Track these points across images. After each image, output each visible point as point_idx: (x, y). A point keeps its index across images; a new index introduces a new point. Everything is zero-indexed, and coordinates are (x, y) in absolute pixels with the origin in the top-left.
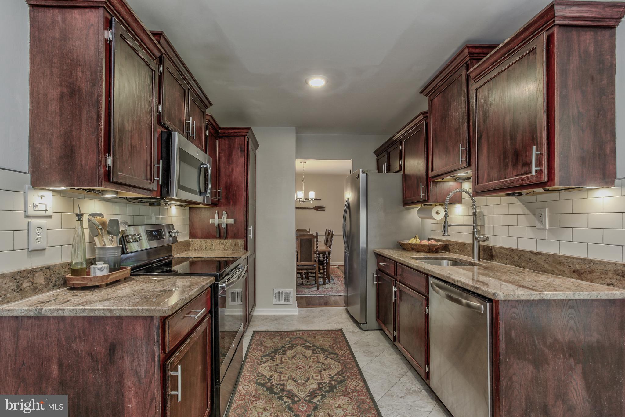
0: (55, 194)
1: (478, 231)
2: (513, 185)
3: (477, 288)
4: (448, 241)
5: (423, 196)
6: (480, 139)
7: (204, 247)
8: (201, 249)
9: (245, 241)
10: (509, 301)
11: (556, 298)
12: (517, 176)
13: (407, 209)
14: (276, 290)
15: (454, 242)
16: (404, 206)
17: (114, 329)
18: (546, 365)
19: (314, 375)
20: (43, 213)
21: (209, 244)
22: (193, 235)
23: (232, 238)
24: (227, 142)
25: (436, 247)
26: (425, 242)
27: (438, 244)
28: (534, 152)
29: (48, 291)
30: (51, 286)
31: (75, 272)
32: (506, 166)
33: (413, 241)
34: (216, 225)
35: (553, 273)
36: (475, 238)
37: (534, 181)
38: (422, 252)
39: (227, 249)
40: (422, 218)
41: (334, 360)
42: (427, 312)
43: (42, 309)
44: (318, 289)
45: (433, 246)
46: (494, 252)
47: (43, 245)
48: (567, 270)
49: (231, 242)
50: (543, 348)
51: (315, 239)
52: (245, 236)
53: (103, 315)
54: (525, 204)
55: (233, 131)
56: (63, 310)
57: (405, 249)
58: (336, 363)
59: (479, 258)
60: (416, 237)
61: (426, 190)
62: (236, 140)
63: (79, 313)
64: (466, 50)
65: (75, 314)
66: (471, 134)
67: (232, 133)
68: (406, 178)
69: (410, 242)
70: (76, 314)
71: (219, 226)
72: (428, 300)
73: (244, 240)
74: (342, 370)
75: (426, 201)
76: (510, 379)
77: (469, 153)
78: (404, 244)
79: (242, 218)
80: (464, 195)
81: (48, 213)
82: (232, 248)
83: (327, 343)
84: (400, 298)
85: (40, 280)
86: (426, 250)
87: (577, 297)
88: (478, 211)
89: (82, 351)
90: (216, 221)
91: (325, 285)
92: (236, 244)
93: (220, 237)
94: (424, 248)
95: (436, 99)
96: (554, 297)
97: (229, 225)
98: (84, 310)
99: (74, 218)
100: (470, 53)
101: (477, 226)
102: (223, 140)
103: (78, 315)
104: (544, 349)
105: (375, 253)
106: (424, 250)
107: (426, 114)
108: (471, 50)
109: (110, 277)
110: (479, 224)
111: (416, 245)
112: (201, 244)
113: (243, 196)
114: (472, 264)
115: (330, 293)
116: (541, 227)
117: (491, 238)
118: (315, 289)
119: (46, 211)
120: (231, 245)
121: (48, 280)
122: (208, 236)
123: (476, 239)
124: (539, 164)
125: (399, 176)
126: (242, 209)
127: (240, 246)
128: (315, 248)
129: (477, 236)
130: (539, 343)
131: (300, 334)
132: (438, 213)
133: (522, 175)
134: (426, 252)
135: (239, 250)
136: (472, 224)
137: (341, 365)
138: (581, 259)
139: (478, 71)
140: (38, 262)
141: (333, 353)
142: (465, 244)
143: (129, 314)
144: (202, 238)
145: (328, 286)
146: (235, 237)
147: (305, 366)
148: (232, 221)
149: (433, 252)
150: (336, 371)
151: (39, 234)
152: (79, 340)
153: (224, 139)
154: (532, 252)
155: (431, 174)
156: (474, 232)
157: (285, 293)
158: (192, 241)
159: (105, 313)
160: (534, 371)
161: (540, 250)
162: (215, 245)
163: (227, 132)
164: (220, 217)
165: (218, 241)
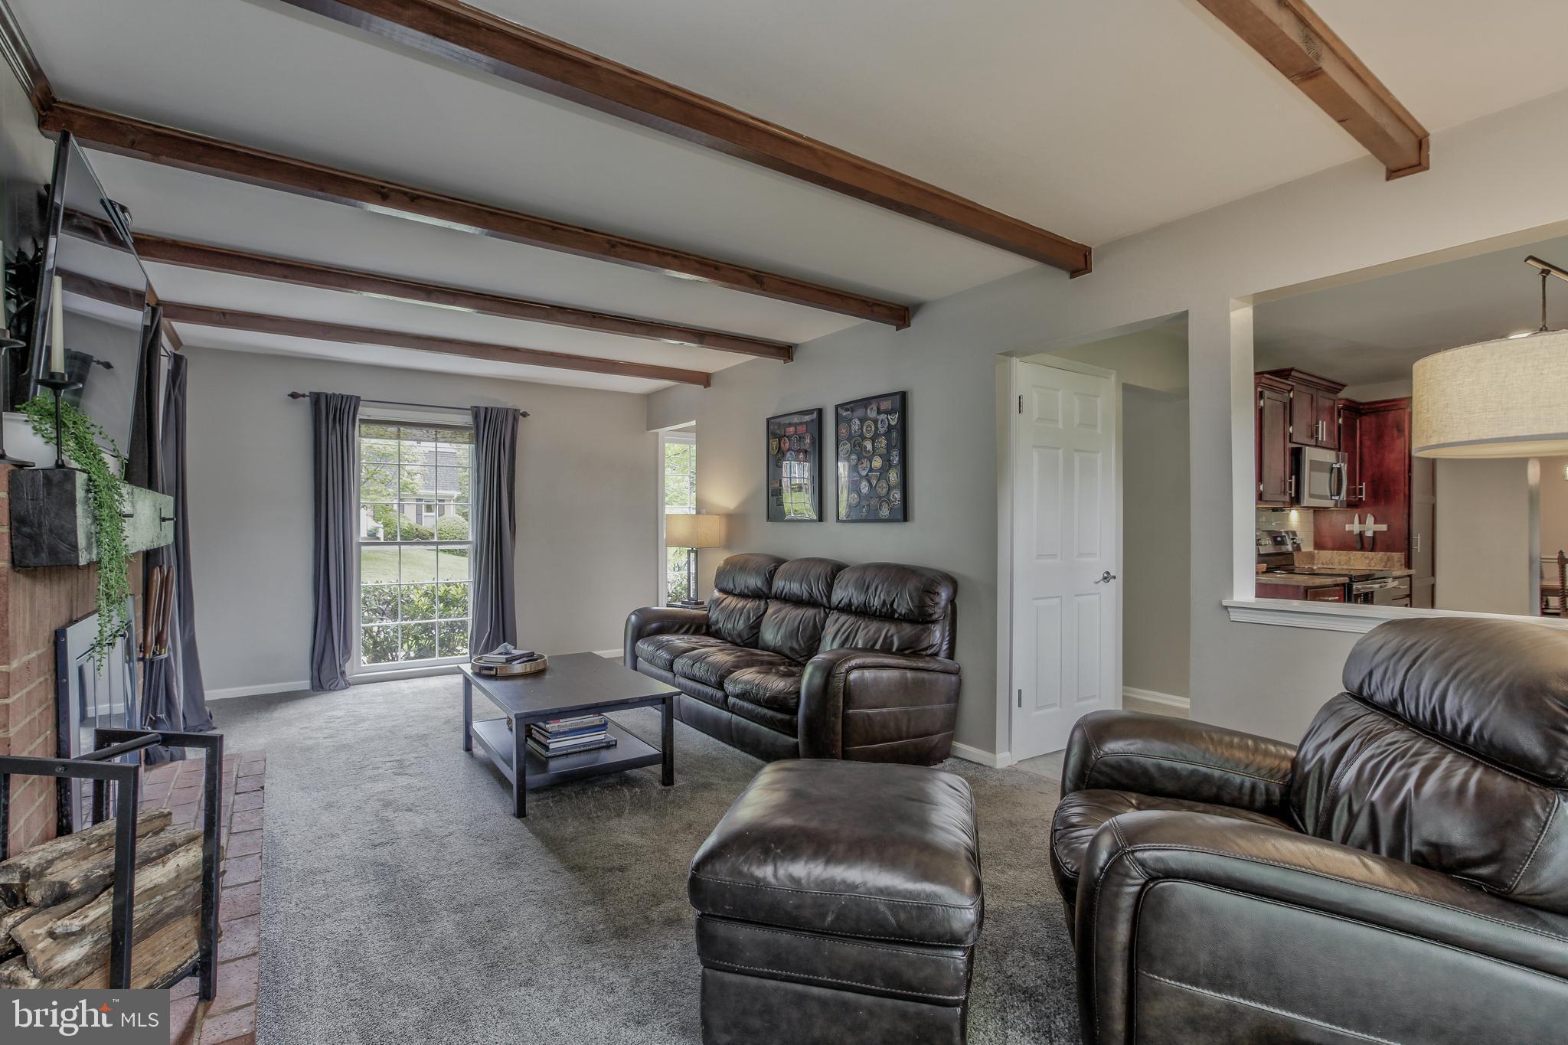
7: (1337, 561)
8: (1332, 564)
9: (1404, 555)
21: (1344, 558)
22: (1320, 545)
23: (1382, 550)
24: (1374, 420)
34: (1355, 533)
39: (1373, 565)
49: (1379, 555)
52: (1404, 549)
55: (1383, 405)
67: (1381, 407)
71: (1361, 534)
79: (1400, 523)
82: (1383, 565)
90: (1355, 527)
92: (1390, 558)
93: (1362, 549)
97: (1378, 532)
102: (1366, 418)
112: (1332, 556)
120: (1380, 561)
122: (1343, 546)
126: (1401, 511)
127: (1397, 562)
135: (1394, 568)
144: (1333, 549)
146: (1388, 548)
148: (1382, 527)
153: (1369, 416)
158: (1318, 551)
162: (1354, 560)
163: (1373, 406)
164: (1362, 522)
165: (1360, 553)
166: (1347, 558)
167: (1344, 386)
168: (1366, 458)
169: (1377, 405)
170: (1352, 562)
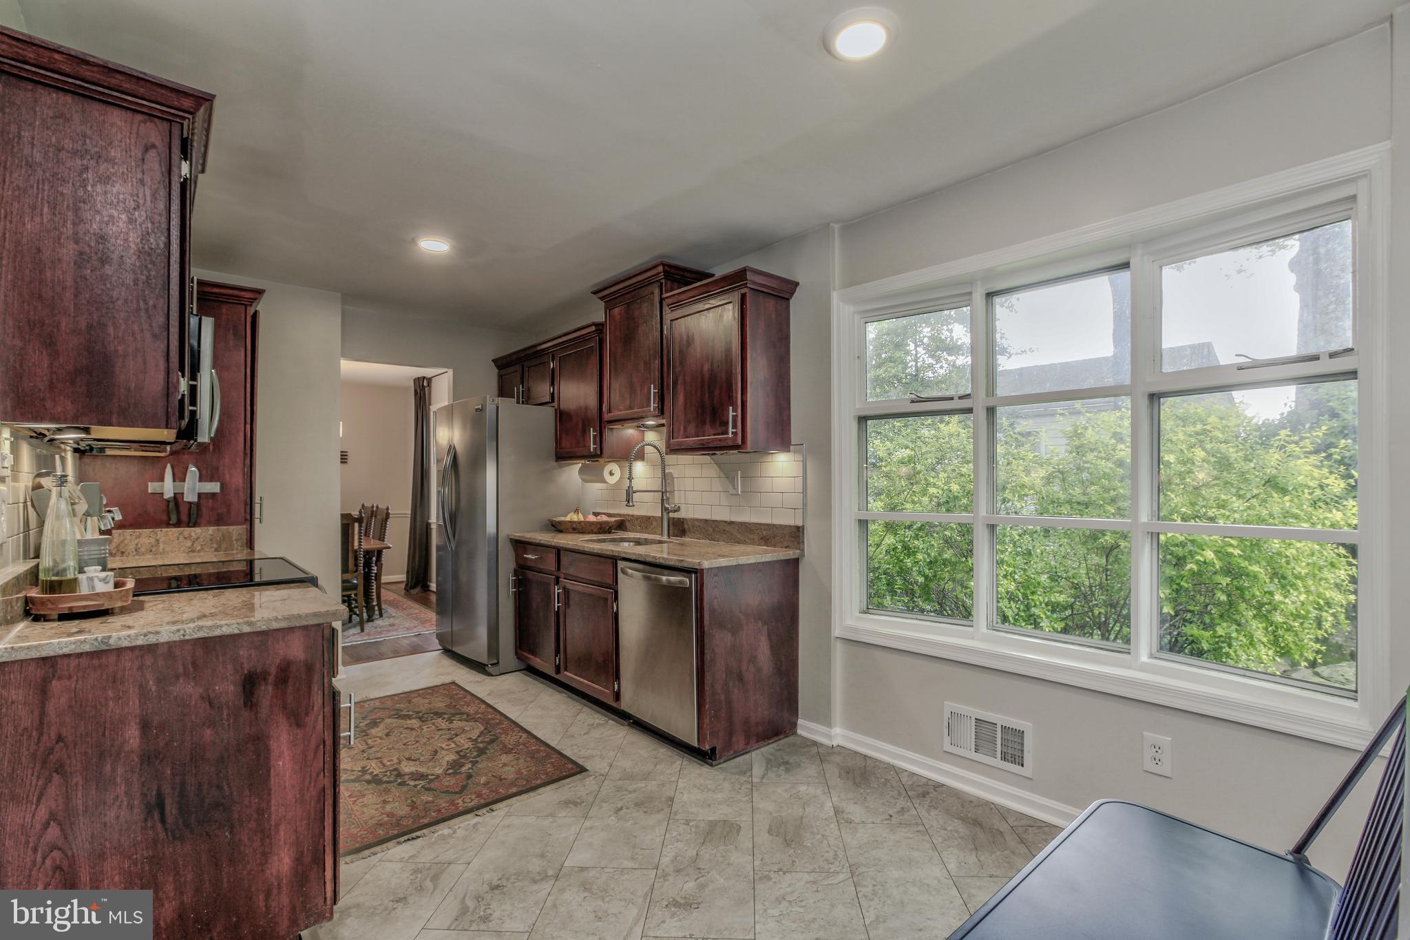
1: (668, 499)
2: (711, 445)
3: (682, 561)
4: (624, 515)
5: (595, 449)
6: (675, 383)
7: (132, 547)
8: (123, 553)
9: (244, 529)
10: (712, 568)
11: (749, 562)
12: (714, 435)
13: (561, 467)
15: (633, 516)
16: (556, 461)
17: (253, 652)
18: (741, 631)
19: (444, 746)
23: (210, 523)
25: (610, 525)
26: (592, 518)
27: (613, 519)
28: (731, 414)
32: (703, 423)
33: (573, 517)
34: (167, 496)
35: (744, 543)
36: (664, 509)
37: (730, 444)
38: (589, 533)
39: (199, 548)
40: (584, 481)
41: (466, 721)
42: (615, 609)
43: (109, 637)
44: (362, 630)
45: (607, 523)
46: (686, 526)
48: (756, 537)
49: (210, 532)
50: (739, 616)
51: (356, 525)
52: (246, 520)
53: (236, 631)
54: (719, 464)
56: (157, 633)
57: (561, 531)
58: (471, 724)
59: (669, 536)
60: (577, 511)
61: (598, 439)
62: (224, 311)
63: (190, 635)
64: (660, 269)
65: (182, 637)
66: (665, 375)
67: (213, 293)
68: (563, 417)
69: (568, 519)
70: (184, 635)
71: (177, 498)
72: (616, 593)
73: (245, 526)
74: (486, 729)
75: (597, 456)
77: (661, 398)
78: (560, 523)
79: (237, 480)
80: (648, 449)
82: (215, 545)
83: (440, 704)
84: (567, 604)
86: (596, 530)
87: (763, 560)
88: (667, 471)
89: (191, 696)
90: (168, 487)
91: (372, 621)
92: (224, 538)
93: (178, 524)
94: (592, 528)
95: (616, 310)
97: (203, 496)
98: (200, 628)
100: (664, 271)
101: (666, 491)
103: (187, 637)
105: (511, 540)
106: (592, 531)
107: (600, 327)
108: (666, 268)
110: (668, 489)
111: (580, 522)
112: (122, 542)
113: (242, 434)
114: (660, 542)
115: (395, 633)
116: (734, 492)
117: (683, 507)
118: (357, 630)
120: (211, 540)
122: (142, 522)
123: (667, 509)
124: (735, 426)
125: (548, 413)
126: (238, 460)
127: (237, 540)
128: (356, 544)
129: (667, 506)
132: (611, 474)
133: (719, 434)
134: (596, 533)
135: (233, 550)
136: (660, 489)
137: (482, 724)
138: (767, 525)
139: (674, 299)
141: (459, 714)
142: (649, 518)
145: (379, 622)
146: (219, 520)
147: (418, 739)
148: (214, 487)
149: (604, 532)
150: (477, 732)
152: (184, 680)
154: (725, 522)
155: (606, 417)
156: (662, 500)
159: (240, 628)
160: (732, 638)
161: (734, 519)
162: (164, 543)
164: (179, 477)
165: (173, 532)
166: (152, 540)
170: (161, 546)
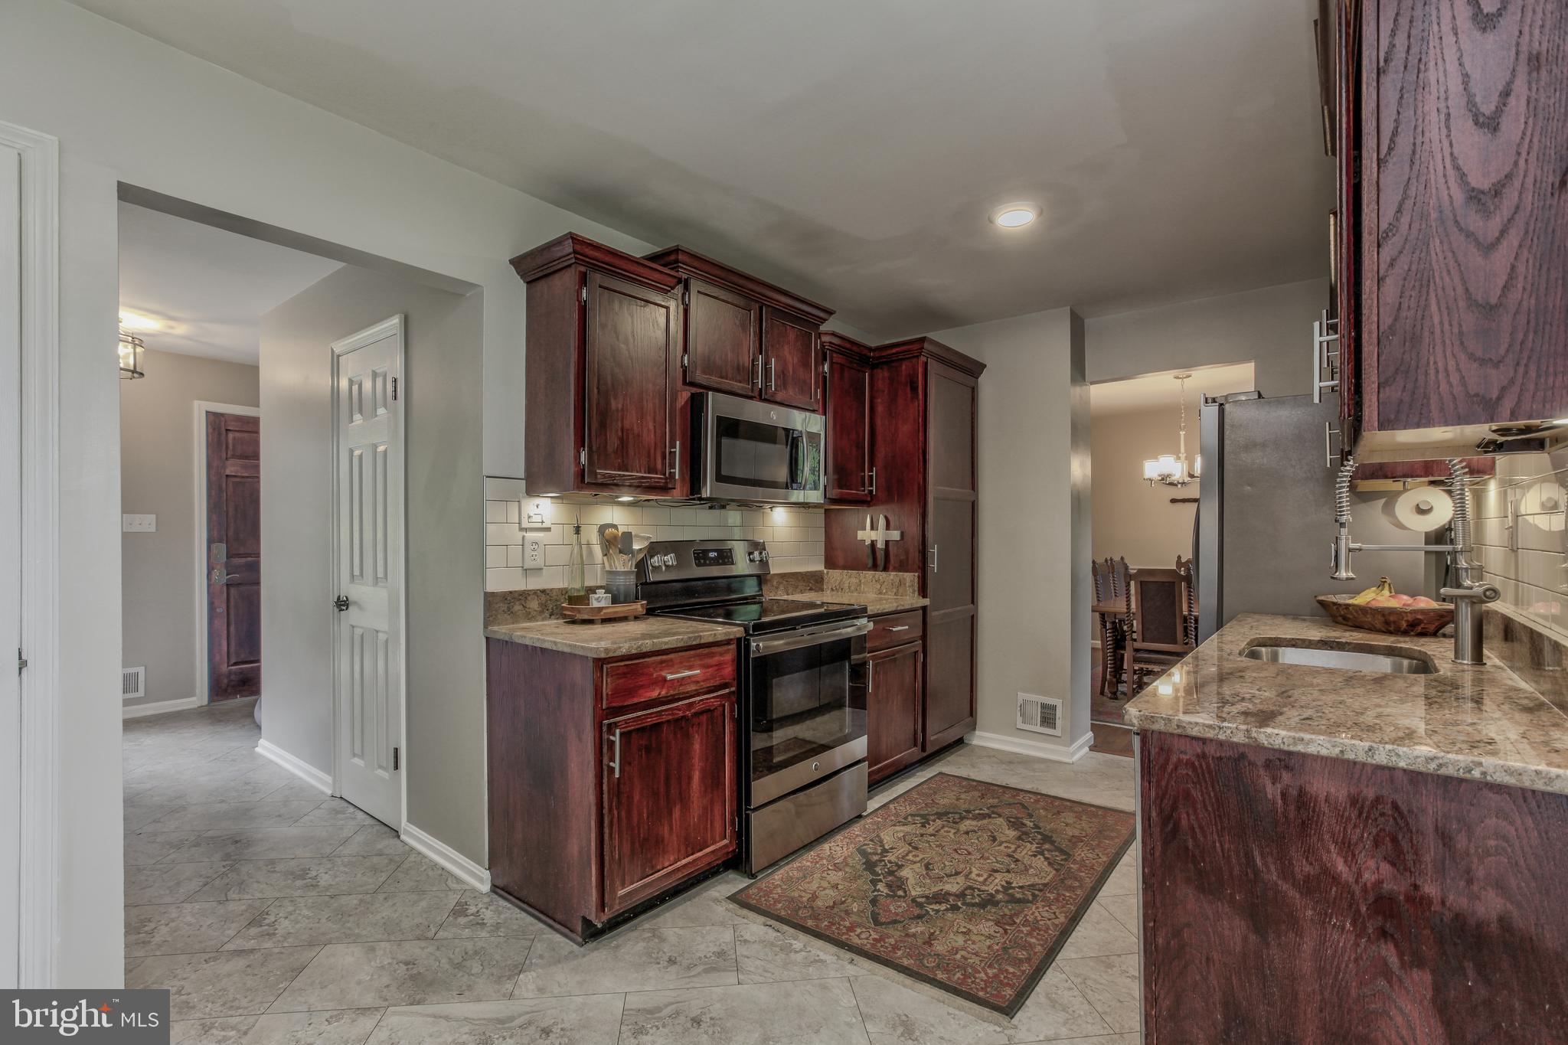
0: (554, 501)
7: (846, 585)
8: (841, 588)
9: (919, 577)
14: (1022, 696)
18: (1291, 935)
19: (975, 872)
20: (539, 525)
21: (854, 580)
22: (830, 563)
23: (896, 569)
24: (886, 374)
29: (543, 620)
30: (547, 614)
31: (572, 600)
34: (868, 542)
41: (1049, 864)
47: (539, 563)
49: (892, 577)
50: (1280, 882)
51: (1184, 584)
52: (919, 568)
55: (894, 351)
60: (1382, 585)
62: (904, 367)
67: (894, 354)
71: (873, 544)
73: (917, 574)
74: (1045, 884)
76: (1177, 934)
79: (914, 528)
81: (544, 525)
82: (895, 590)
85: (534, 604)
90: (867, 535)
92: (901, 583)
93: (875, 567)
96: (1295, 744)
97: (890, 543)
99: (572, 530)
102: (879, 371)
104: (1285, 886)
109: (604, 611)
119: (542, 522)
120: (892, 584)
121: (543, 607)
122: (853, 564)
127: (911, 586)
130: (1265, 864)
131: (1029, 800)
132: (1420, 511)
135: (907, 594)
137: (1057, 875)
140: (534, 584)
141: (1062, 851)
143: (567, 650)
144: (844, 568)
146: (902, 567)
147: (974, 852)
148: (895, 535)
150: (1031, 881)
151: (534, 550)
153: (881, 369)
157: (1044, 706)
158: (828, 573)
160: (1252, 937)
163: (884, 353)
164: (873, 526)
165: (869, 574)
167: (830, 313)
168: (879, 429)
169: (890, 352)
